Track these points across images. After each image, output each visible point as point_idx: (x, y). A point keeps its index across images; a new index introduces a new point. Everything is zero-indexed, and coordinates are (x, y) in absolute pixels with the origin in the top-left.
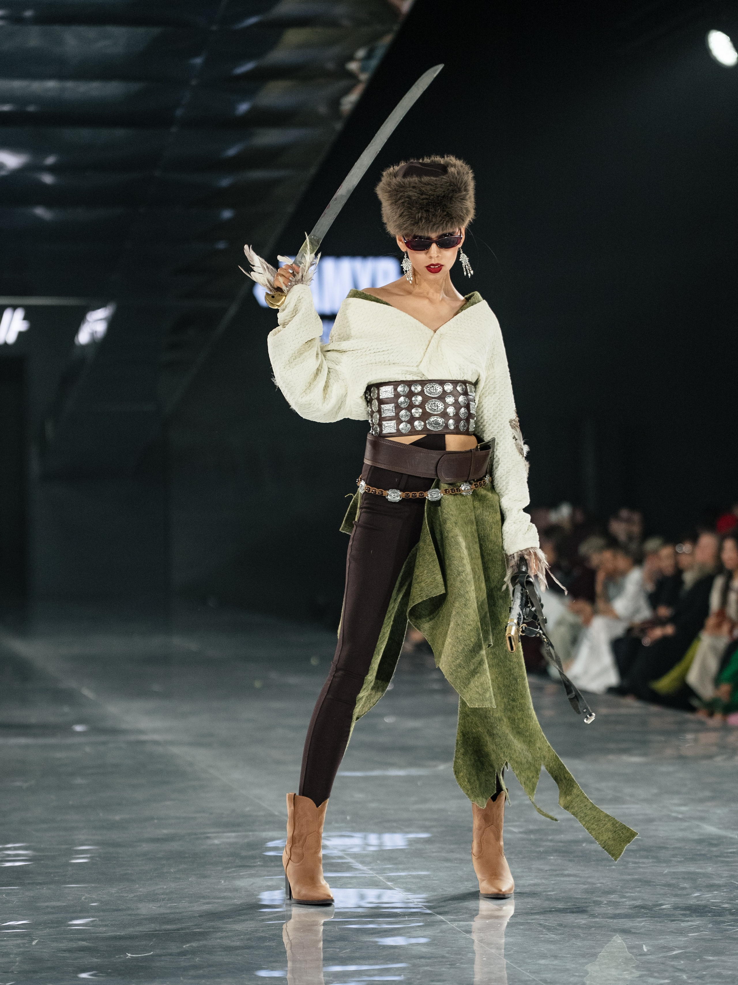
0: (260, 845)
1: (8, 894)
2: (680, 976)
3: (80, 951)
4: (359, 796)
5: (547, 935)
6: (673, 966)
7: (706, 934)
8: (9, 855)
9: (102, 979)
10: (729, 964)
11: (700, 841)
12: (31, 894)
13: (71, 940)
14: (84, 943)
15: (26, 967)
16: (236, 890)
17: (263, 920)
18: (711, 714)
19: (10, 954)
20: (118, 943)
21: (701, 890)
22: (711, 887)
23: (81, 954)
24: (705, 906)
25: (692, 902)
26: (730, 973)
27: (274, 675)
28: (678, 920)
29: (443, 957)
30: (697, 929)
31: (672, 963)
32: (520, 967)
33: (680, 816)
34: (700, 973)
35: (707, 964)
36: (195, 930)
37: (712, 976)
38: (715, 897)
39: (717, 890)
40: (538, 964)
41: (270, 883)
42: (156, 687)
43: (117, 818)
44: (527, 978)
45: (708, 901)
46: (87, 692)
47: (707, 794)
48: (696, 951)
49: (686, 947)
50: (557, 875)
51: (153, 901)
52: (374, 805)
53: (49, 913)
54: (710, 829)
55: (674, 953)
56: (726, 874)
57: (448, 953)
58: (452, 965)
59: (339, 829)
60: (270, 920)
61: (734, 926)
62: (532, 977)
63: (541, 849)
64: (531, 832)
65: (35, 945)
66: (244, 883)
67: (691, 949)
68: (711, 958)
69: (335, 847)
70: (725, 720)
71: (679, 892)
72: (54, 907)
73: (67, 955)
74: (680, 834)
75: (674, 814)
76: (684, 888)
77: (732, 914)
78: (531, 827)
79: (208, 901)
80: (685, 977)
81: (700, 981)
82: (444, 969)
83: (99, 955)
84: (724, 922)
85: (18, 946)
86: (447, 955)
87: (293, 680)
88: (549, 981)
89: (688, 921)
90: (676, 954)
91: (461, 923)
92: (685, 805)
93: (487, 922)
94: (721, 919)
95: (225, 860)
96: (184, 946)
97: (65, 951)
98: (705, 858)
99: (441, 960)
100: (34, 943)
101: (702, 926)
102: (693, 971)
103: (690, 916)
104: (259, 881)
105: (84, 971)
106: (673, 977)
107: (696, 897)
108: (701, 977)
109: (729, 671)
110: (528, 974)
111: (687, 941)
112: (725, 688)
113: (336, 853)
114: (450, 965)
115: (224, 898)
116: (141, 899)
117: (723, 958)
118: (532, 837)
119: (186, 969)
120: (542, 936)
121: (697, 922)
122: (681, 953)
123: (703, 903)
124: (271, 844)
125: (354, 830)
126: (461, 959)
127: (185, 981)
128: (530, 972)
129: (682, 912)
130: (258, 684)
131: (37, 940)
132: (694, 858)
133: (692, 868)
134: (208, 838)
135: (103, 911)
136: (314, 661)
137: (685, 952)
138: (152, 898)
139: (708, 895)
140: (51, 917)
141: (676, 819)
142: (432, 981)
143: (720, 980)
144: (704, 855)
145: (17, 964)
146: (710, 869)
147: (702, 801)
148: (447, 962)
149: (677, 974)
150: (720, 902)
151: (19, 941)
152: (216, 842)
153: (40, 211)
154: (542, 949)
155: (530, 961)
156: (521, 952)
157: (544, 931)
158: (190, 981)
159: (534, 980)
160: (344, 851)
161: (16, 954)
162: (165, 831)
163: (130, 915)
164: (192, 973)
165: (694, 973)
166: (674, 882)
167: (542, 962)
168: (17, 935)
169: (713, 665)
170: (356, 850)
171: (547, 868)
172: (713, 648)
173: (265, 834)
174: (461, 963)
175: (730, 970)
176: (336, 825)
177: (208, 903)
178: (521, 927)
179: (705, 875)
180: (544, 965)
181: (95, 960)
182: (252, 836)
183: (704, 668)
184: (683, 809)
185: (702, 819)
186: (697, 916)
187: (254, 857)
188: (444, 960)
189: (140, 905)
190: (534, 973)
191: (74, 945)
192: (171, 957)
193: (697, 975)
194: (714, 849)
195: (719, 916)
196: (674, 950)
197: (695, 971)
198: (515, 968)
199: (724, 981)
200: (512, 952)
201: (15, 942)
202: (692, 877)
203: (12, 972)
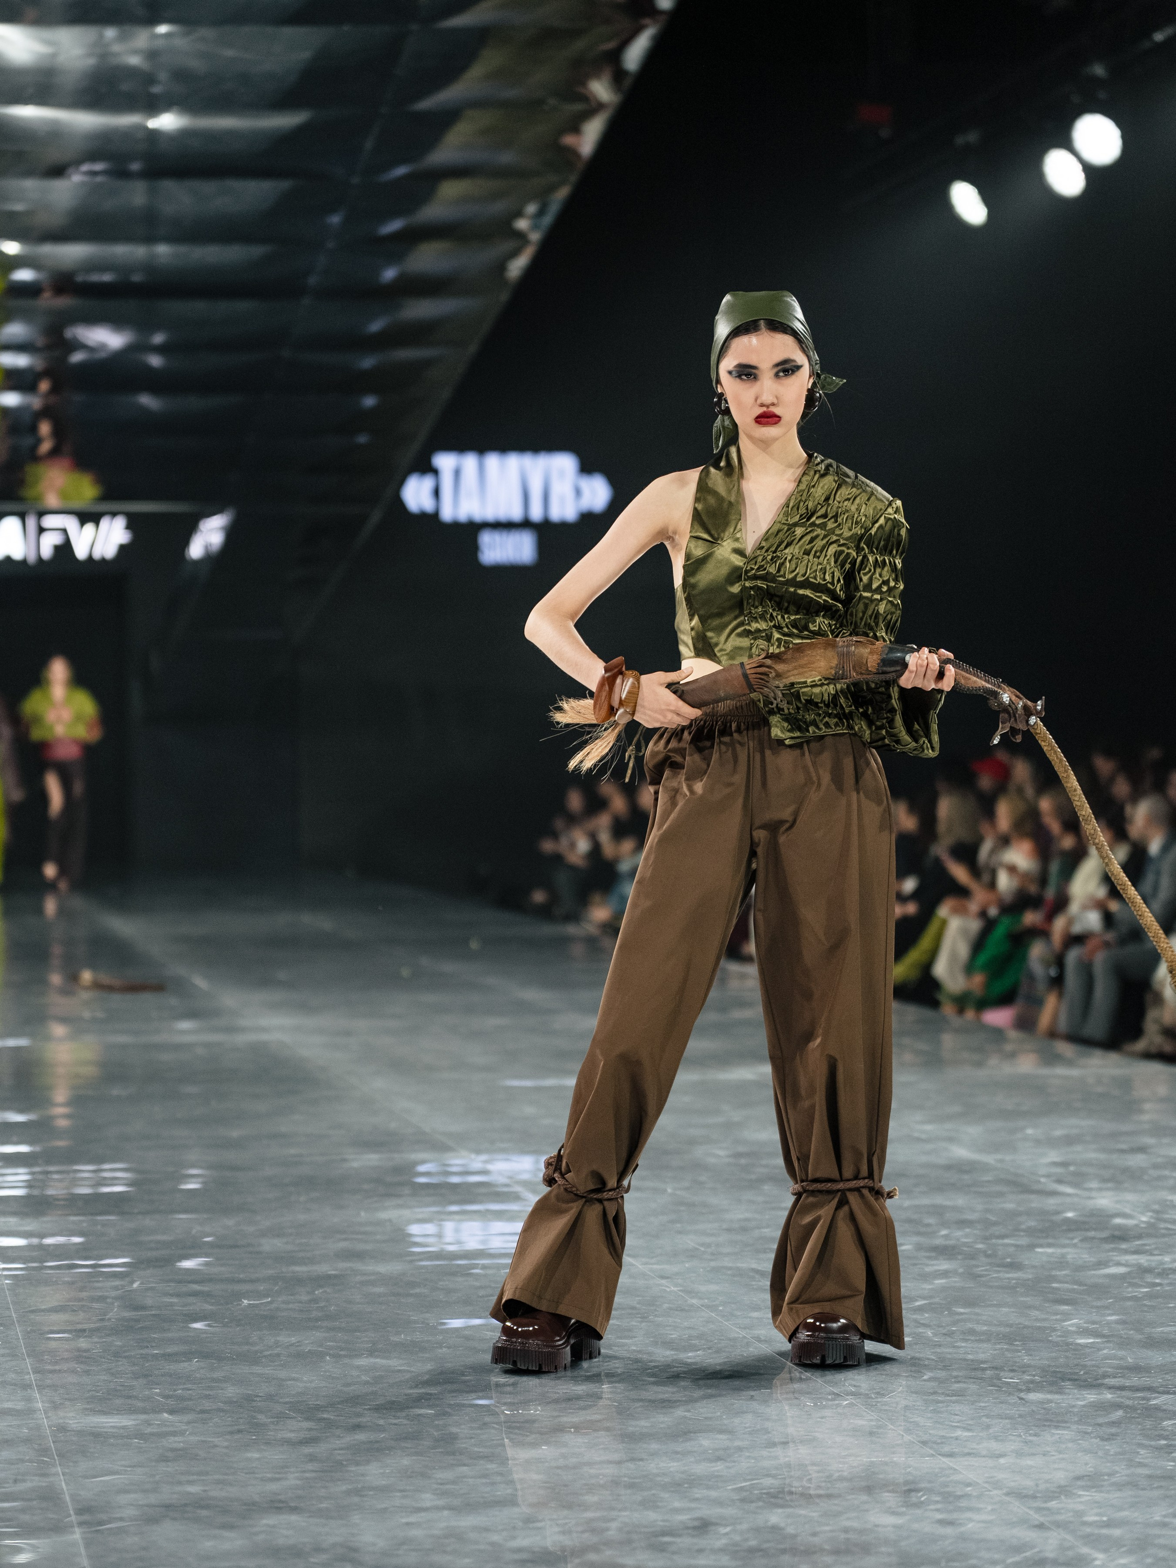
0: (406, 1171)
1: (103, 1225)
2: (925, 1333)
3: (190, 1295)
4: (529, 1110)
5: (760, 1281)
6: (916, 1321)
7: (956, 1281)
8: (105, 1178)
9: (217, 1329)
10: (984, 1318)
11: (948, 1167)
12: (130, 1225)
13: (180, 1282)
14: (196, 1287)
15: (127, 1314)
16: (379, 1223)
17: (412, 1261)
18: (961, 1011)
19: (107, 1297)
20: (237, 1287)
21: (949, 1228)
22: (962, 1223)
23: (191, 1300)
24: (954, 1247)
25: (938, 1242)
26: (985, 1328)
27: (424, 961)
28: (921, 1264)
29: (633, 1308)
30: (945, 1274)
31: (915, 1316)
32: (727, 1321)
33: (923, 1136)
34: (948, 1328)
35: (957, 1317)
36: (329, 1273)
37: (964, 1333)
38: (967, 1236)
39: (969, 1227)
40: (750, 1317)
41: (420, 1216)
42: (282, 975)
43: (235, 1134)
44: (736, 1335)
45: (958, 1240)
46: (200, 982)
47: (957, 1109)
48: (944, 1302)
49: (931, 1297)
50: (773, 1209)
51: (278, 1236)
52: (547, 1121)
53: (151, 1249)
54: (961, 1153)
55: (917, 1304)
56: (980, 1207)
57: (639, 1303)
58: (644, 1318)
59: (503, 1151)
60: (421, 1260)
61: (990, 1271)
62: (743, 1333)
63: (753, 1177)
64: (739, 1155)
65: (136, 1290)
66: (390, 1213)
67: (937, 1300)
68: (962, 1310)
69: (500, 1173)
70: (978, 1019)
71: (923, 1229)
72: (158, 1242)
73: (175, 1300)
74: (924, 1159)
75: (916, 1135)
76: (928, 1225)
77: (988, 1256)
78: (741, 1149)
79: (344, 1236)
80: (929, 1333)
81: (949, 1339)
82: (634, 1323)
83: (213, 1301)
84: (978, 1266)
85: (116, 1288)
86: (638, 1306)
87: (449, 967)
88: (763, 1338)
89: (933, 1265)
90: (919, 1306)
91: (655, 1267)
92: (929, 1122)
93: (687, 1265)
94: (973, 1262)
95: (366, 1186)
96: (316, 1292)
97: (172, 1295)
98: (953, 1187)
99: (630, 1311)
100: (135, 1285)
101: (951, 1272)
102: (939, 1326)
103: (936, 1258)
104: (406, 1213)
105: (196, 1320)
106: (915, 1333)
107: (943, 1236)
108: (950, 1334)
109: (982, 958)
110: (737, 1330)
111: (932, 1289)
112: (978, 979)
113: (502, 1180)
114: (641, 1318)
115: (365, 1233)
116: (263, 1234)
117: (977, 1310)
118: (743, 1161)
119: (317, 1320)
120: (754, 1283)
121: (944, 1265)
122: (925, 1304)
123: (952, 1242)
124: (422, 1168)
125: (523, 1152)
126: (655, 1310)
127: (318, 1334)
128: (740, 1328)
129: (928, 1254)
130: (405, 972)
131: (138, 1283)
132: (940, 1188)
133: (939, 1200)
134: (344, 1160)
135: (219, 1247)
136: (474, 945)
137: (930, 1304)
138: (276, 1232)
139: (959, 1233)
140: (155, 1254)
141: (919, 1140)
142: (621, 1338)
143: (973, 1338)
144: (953, 1185)
145: (116, 1310)
146: (960, 1201)
147: (950, 1118)
148: (637, 1314)
149: (921, 1330)
150: (973, 1242)
151: (117, 1283)
152: (355, 1165)
153: (146, 400)
154: (755, 1299)
155: (739, 1314)
156: (729, 1303)
157: (757, 1276)
158: (324, 1334)
159: (745, 1337)
160: (510, 1177)
161: (113, 1298)
162: (293, 1151)
163: (251, 1253)
164: (325, 1324)
165: (940, 1329)
166: (915, 1217)
167: (755, 1314)
168: (115, 1275)
169: (964, 951)
170: (525, 1177)
171: (760, 1199)
172: (964, 931)
173: (414, 1156)
174: (656, 1316)
175: (986, 1325)
176: (502, 1145)
177: (345, 1240)
178: (729, 1272)
179: (955, 1209)
180: (757, 1318)
181: (208, 1307)
182: (399, 1158)
183: (953, 957)
184: (928, 1127)
185: (951, 1140)
186: (944, 1259)
187: (401, 1184)
188: (634, 1312)
189: (263, 1241)
190: (745, 1328)
191: (184, 1289)
192: (300, 1305)
193: (944, 1331)
194: (966, 1177)
195: (972, 1259)
196: (917, 1300)
197: (942, 1326)
198: (720, 1322)
199: (978, 1338)
200: (717, 1302)
201: (113, 1284)
202: (938, 1211)
203: (109, 1319)
